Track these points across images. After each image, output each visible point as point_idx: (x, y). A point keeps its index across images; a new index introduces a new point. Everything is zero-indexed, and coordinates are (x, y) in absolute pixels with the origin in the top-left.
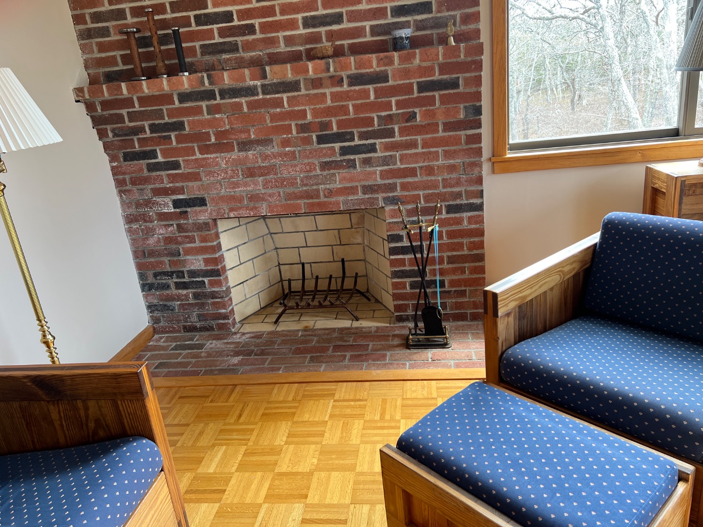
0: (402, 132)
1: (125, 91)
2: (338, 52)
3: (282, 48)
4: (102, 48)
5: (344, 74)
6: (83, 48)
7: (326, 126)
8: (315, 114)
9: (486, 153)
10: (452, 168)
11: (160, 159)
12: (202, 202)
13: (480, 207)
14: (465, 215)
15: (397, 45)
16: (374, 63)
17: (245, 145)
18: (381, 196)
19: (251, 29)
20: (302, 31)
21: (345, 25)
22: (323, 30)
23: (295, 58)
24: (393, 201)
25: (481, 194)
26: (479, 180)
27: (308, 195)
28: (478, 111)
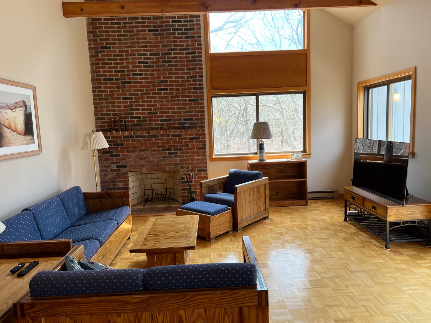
0: (186, 149)
1: (109, 135)
2: (169, 128)
3: (154, 126)
4: (102, 122)
5: (170, 134)
6: (96, 122)
7: (165, 146)
8: (162, 143)
9: (208, 155)
10: (199, 159)
11: (114, 153)
12: (125, 166)
13: (206, 170)
14: (202, 172)
15: (184, 128)
16: (178, 132)
17: (140, 151)
18: (179, 166)
19: (145, 121)
20: (159, 122)
21: (171, 122)
22: (165, 122)
23: (157, 129)
24: (182, 168)
25: (206, 167)
26: (206, 163)
27: (158, 165)
28: (205, 145)
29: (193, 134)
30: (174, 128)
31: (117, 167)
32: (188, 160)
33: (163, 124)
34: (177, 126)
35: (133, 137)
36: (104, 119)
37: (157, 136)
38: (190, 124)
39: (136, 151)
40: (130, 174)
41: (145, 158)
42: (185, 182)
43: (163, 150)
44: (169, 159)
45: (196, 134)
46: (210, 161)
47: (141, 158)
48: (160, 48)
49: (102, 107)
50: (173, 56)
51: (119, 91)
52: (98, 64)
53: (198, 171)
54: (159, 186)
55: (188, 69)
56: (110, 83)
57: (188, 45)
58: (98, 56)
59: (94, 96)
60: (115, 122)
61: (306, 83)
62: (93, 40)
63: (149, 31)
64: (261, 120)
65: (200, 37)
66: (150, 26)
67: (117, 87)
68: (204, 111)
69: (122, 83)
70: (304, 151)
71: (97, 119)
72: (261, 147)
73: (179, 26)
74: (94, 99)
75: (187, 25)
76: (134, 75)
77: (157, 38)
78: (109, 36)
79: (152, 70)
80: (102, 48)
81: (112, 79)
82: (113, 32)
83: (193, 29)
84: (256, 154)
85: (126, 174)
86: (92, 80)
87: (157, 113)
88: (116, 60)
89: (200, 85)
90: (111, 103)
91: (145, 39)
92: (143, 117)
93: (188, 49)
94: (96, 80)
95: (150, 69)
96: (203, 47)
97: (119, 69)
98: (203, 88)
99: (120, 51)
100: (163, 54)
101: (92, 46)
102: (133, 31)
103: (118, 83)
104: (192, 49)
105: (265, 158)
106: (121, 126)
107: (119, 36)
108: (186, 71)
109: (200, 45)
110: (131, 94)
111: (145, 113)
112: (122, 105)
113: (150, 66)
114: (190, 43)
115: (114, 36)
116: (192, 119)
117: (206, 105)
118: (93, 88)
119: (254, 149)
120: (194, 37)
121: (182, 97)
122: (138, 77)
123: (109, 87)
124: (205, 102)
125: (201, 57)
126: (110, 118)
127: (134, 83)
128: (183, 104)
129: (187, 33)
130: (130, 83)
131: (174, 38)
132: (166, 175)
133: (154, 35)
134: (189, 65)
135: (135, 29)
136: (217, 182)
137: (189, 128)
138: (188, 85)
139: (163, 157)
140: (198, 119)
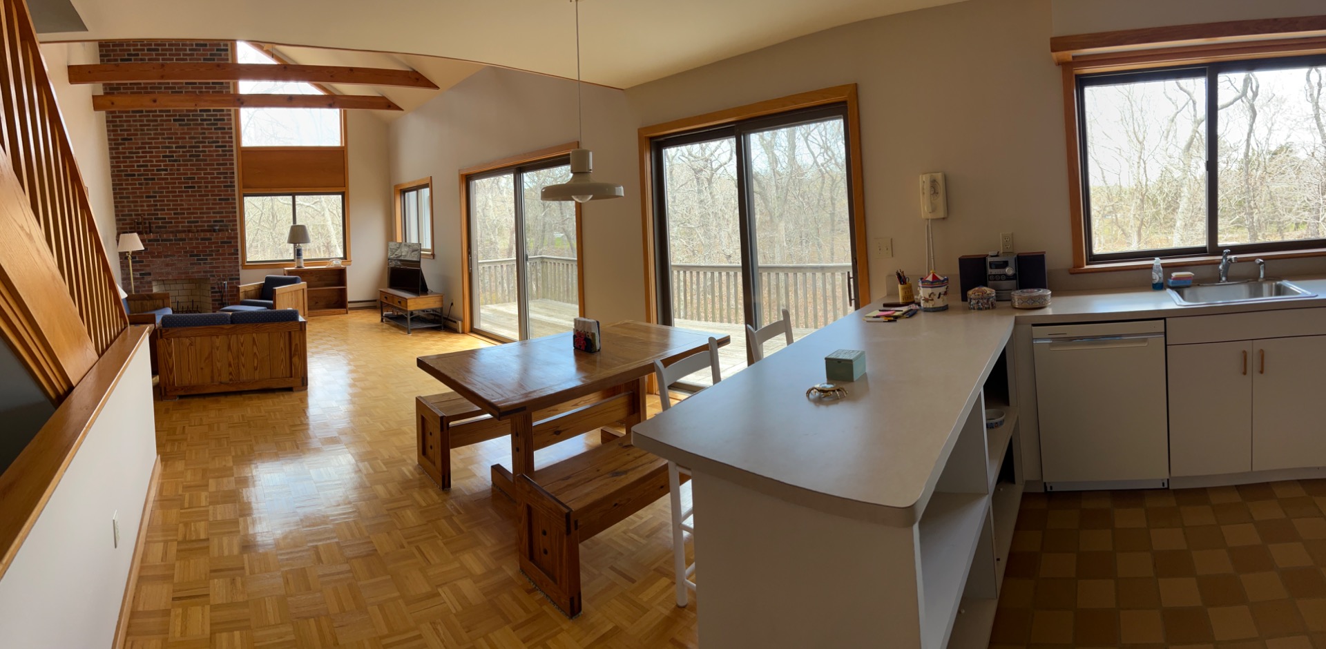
0: (216, 255)
2: (198, 231)
3: (180, 228)
5: (199, 238)
6: (117, 224)
7: (193, 252)
8: (190, 248)
9: (240, 263)
10: (230, 267)
13: (239, 279)
14: (235, 281)
15: (214, 231)
16: (208, 235)
18: (209, 274)
19: (171, 223)
20: (187, 224)
21: (200, 224)
22: (193, 225)
23: (184, 231)
24: (214, 276)
25: (239, 275)
26: (238, 271)
28: (237, 250)
29: (223, 238)
30: (202, 231)
31: (141, 274)
32: (218, 267)
33: (191, 227)
34: (206, 228)
35: (160, 240)
36: (125, 220)
37: (184, 240)
38: (221, 226)
39: (160, 257)
41: (171, 265)
42: (216, 292)
43: (191, 256)
44: (198, 266)
45: (228, 238)
46: (242, 269)
47: (167, 265)
48: (187, 140)
49: (123, 207)
50: (201, 149)
51: (141, 188)
52: (119, 158)
53: (230, 279)
54: (185, 299)
55: (218, 164)
56: (132, 180)
57: (217, 138)
58: (118, 149)
59: (114, 194)
60: (138, 223)
61: (344, 184)
62: (113, 131)
63: (174, 120)
64: (299, 223)
65: (231, 129)
66: (176, 115)
67: (140, 184)
68: (235, 212)
69: (145, 179)
70: (345, 257)
71: (118, 220)
72: (298, 253)
73: (207, 115)
74: (115, 198)
75: (216, 115)
76: (158, 170)
77: (183, 129)
78: (130, 126)
79: (178, 165)
80: (123, 139)
81: (134, 175)
82: (134, 121)
83: (224, 120)
84: (293, 260)
85: (150, 282)
86: (112, 176)
87: (184, 214)
88: (138, 153)
89: (231, 182)
90: (133, 202)
91: (171, 129)
92: (169, 218)
93: (218, 142)
94: (117, 176)
95: (176, 163)
96: (234, 139)
97: (141, 163)
98: (234, 186)
99: (142, 143)
100: (190, 147)
101: (112, 137)
102: (156, 121)
103: (141, 180)
104: (222, 142)
105: (302, 265)
106: (145, 228)
107: (141, 125)
108: (216, 167)
109: (231, 137)
110: (155, 192)
111: (170, 214)
112: (145, 204)
113: (176, 161)
114: (220, 135)
115: (136, 126)
116: (223, 221)
117: (237, 205)
118: (113, 185)
119: (290, 255)
120: (224, 129)
121: (212, 195)
122: (163, 172)
123: (131, 184)
124: (237, 201)
125: (232, 151)
126: (132, 220)
127: (159, 179)
128: (213, 204)
129: (217, 124)
130: (154, 179)
131: (202, 129)
132: (193, 286)
133: (180, 125)
134: (219, 160)
135: (159, 119)
136: (253, 288)
137: (220, 230)
138: (218, 182)
139: (191, 264)
140: (230, 221)
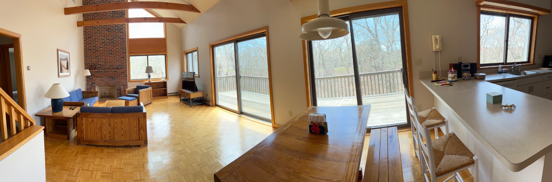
0: (119, 77)
1: (91, 70)
2: (112, 69)
3: (106, 68)
4: (87, 66)
5: (113, 71)
8: (109, 75)
9: (128, 80)
10: (124, 81)
11: (93, 78)
12: (95, 83)
14: (126, 86)
16: (116, 70)
17: (101, 77)
18: (116, 84)
19: (103, 66)
20: (109, 66)
21: (113, 66)
22: (111, 66)
23: (108, 69)
25: (127, 84)
27: (108, 83)
28: (127, 75)
31: (92, 83)
32: (120, 81)
34: (116, 68)
35: (98, 72)
37: (108, 72)
39: (99, 78)
40: (96, 86)
41: (103, 80)
42: (118, 90)
43: (110, 77)
44: (112, 81)
45: (123, 71)
46: (129, 82)
47: (101, 80)
48: (110, 37)
49: (87, 60)
50: (115, 40)
51: (94, 54)
52: (87, 44)
53: (124, 86)
54: (107, 92)
55: (120, 45)
56: (91, 51)
58: (87, 41)
59: (85, 56)
60: (92, 66)
61: (166, 51)
62: (85, 35)
63: (106, 30)
64: (149, 65)
65: (125, 32)
66: (106, 28)
68: (126, 62)
69: (95, 51)
70: (166, 78)
71: (85, 65)
72: (149, 76)
73: (117, 28)
75: (120, 28)
76: (100, 48)
78: (91, 33)
80: (88, 37)
82: (92, 31)
83: (123, 29)
84: (147, 79)
85: (95, 86)
86: (84, 50)
87: (108, 63)
88: (93, 42)
89: (125, 51)
90: (91, 59)
91: (104, 33)
92: (102, 64)
94: (86, 50)
95: (106, 45)
96: (126, 36)
97: (94, 45)
98: (126, 53)
99: (95, 39)
100: (111, 39)
101: (85, 37)
102: (100, 31)
104: (122, 37)
105: (151, 81)
106: (94, 67)
107: (95, 32)
110: (98, 55)
112: (94, 59)
114: (121, 35)
116: (122, 65)
117: (127, 60)
118: (84, 53)
119: (147, 77)
120: (123, 32)
121: (118, 56)
123: (90, 53)
124: (127, 58)
125: (126, 40)
126: (90, 65)
127: (100, 51)
128: (118, 59)
129: (120, 31)
130: (98, 51)
131: (115, 33)
132: (110, 88)
133: (108, 32)
134: (121, 43)
136: (132, 90)
137: (120, 68)
138: (120, 51)
139: (110, 80)
140: (124, 65)
